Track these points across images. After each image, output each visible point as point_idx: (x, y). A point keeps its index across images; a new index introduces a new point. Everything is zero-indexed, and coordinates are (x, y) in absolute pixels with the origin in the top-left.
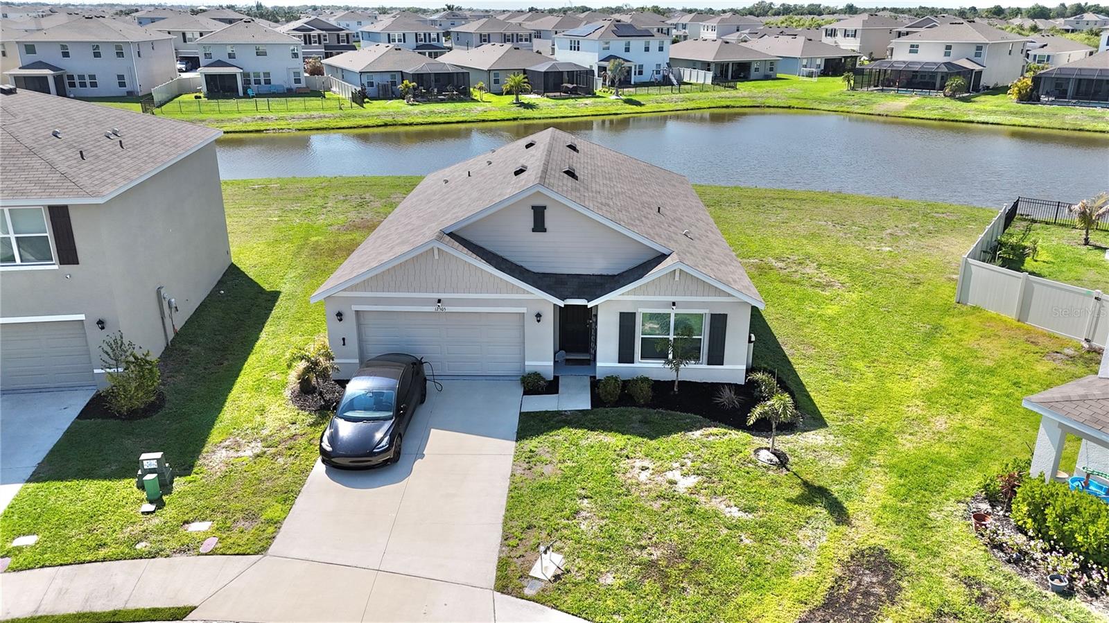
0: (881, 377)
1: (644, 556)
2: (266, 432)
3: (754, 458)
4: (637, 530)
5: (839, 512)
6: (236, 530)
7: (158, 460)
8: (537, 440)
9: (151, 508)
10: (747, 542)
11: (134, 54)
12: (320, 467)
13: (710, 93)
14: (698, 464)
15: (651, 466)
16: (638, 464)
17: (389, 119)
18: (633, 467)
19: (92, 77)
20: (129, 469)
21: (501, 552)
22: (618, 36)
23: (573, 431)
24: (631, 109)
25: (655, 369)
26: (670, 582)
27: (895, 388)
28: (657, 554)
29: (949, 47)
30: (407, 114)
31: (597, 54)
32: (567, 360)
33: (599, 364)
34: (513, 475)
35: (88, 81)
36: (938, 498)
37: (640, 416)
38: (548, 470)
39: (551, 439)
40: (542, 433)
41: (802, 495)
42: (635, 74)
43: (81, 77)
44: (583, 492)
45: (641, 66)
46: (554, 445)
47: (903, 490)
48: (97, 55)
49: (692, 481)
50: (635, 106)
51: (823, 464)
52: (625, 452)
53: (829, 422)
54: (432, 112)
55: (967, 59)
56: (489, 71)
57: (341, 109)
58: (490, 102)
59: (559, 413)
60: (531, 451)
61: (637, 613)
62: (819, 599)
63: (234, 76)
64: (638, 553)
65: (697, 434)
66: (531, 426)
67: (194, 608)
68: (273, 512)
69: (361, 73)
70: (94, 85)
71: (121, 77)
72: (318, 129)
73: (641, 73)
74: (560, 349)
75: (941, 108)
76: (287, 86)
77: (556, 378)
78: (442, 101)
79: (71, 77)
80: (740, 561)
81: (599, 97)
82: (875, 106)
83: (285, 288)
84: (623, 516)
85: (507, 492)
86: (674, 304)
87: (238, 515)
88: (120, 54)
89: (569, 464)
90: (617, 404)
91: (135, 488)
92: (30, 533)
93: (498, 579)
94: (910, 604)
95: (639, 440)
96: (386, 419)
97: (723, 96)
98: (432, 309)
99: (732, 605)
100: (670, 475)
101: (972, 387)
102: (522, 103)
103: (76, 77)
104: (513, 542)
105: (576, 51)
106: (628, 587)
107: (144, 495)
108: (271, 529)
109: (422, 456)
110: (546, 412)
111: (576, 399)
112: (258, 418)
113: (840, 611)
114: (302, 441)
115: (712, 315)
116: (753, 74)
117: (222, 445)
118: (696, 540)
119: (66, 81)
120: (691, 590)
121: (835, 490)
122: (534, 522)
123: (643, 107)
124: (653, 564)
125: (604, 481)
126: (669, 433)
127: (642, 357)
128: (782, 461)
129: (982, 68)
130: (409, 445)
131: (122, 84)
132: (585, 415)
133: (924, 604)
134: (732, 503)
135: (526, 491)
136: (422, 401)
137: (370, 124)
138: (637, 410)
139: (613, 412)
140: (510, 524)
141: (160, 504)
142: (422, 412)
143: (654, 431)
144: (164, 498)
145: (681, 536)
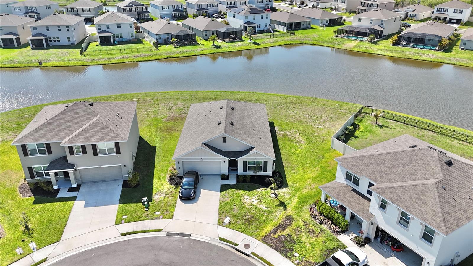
0: (304, 173)
1: (246, 218)
2: (165, 191)
3: (270, 195)
4: (245, 212)
5: (285, 208)
6: (165, 214)
7: (146, 199)
8: (225, 192)
9: (147, 209)
10: (266, 214)
11: (73, 29)
12: (179, 199)
13: (284, 38)
14: (258, 197)
15: (249, 198)
16: (246, 197)
17: (168, 56)
18: (245, 198)
19: (58, 38)
20: (139, 201)
21: (218, 217)
22: (251, 14)
23: (233, 190)
24: (255, 47)
25: (251, 173)
26: (250, 223)
27: (307, 176)
28: (248, 217)
29: (372, 20)
30: (175, 53)
31: (243, 21)
32: (231, 169)
33: (238, 172)
34: (220, 201)
35: (56, 40)
36: (306, 204)
37: (247, 185)
38: (227, 199)
39: (228, 192)
40: (226, 190)
41: (279, 204)
42: (257, 28)
43: (54, 38)
44: (234, 204)
45: (260, 25)
46: (228, 193)
47: (299, 202)
48: (60, 30)
49: (257, 201)
50: (257, 45)
51: (285, 196)
52: (243, 195)
53: (289, 186)
54: (183, 52)
55: (378, 25)
56: (203, 31)
57: (150, 51)
58: (204, 45)
59: (229, 185)
60: (224, 195)
61: (244, 229)
62: (277, 225)
63: (110, 37)
64: (245, 217)
65: (259, 190)
66: (224, 188)
67: (162, 229)
68: (172, 210)
69: (156, 35)
70: (59, 41)
71: (68, 38)
72: (144, 61)
73: (260, 27)
74: (230, 167)
75: (365, 47)
76: (128, 38)
77: (229, 175)
78: (186, 45)
79: (50, 38)
80: (264, 218)
81: (244, 41)
82: (343, 45)
83: (157, 145)
84: (242, 210)
85: (219, 204)
86: (255, 159)
87: (165, 211)
88: (68, 30)
89: (232, 198)
90: (242, 182)
91: (142, 205)
92: (125, 215)
93: (218, 223)
94: (293, 226)
95: (247, 192)
96: (192, 189)
97: (290, 38)
98: (200, 161)
99: (261, 227)
100: (252, 200)
101: (324, 176)
102: (216, 45)
103: (52, 38)
104: (220, 215)
105: (235, 18)
106: (242, 224)
107: (145, 207)
108: (172, 214)
109: (200, 196)
110: (227, 184)
111: (233, 181)
112: (162, 187)
113: (280, 227)
114: (173, 193)
115: (264, 161)
116: (302, 27)
117: (156, 194)
118: (256, 214)
119: (49, 40)
120: (254, 224)
121: (286, 203)
122: (224, 211)
123: (260, 46)
124: (247, 219)
125: (239, 202)
126: (253, 190)
127: (249, 170)
128: (276, 196)
129: (383, 29)
130: (197, 194)
131: (69, 41)
132: (235, 185)
133: (295, 226)
134: (264, 206)
135: (223, 204)
136: (198, 182)
137: (162, 58)
138: (247, 183)
139: (241, 184)
140: (220, 212)
141: (149, 209)
142: (199, 185)
143: (250, 189)
144: (149, 207)
145: (253, 213)
